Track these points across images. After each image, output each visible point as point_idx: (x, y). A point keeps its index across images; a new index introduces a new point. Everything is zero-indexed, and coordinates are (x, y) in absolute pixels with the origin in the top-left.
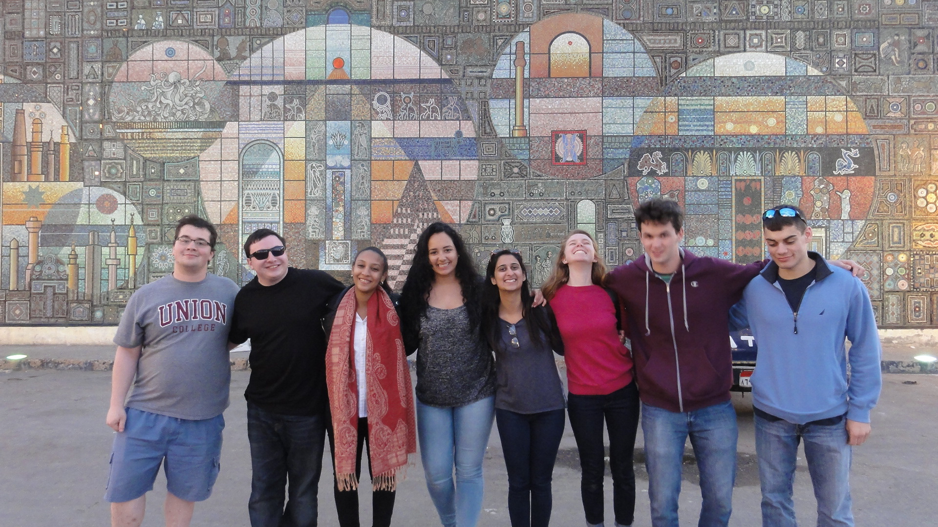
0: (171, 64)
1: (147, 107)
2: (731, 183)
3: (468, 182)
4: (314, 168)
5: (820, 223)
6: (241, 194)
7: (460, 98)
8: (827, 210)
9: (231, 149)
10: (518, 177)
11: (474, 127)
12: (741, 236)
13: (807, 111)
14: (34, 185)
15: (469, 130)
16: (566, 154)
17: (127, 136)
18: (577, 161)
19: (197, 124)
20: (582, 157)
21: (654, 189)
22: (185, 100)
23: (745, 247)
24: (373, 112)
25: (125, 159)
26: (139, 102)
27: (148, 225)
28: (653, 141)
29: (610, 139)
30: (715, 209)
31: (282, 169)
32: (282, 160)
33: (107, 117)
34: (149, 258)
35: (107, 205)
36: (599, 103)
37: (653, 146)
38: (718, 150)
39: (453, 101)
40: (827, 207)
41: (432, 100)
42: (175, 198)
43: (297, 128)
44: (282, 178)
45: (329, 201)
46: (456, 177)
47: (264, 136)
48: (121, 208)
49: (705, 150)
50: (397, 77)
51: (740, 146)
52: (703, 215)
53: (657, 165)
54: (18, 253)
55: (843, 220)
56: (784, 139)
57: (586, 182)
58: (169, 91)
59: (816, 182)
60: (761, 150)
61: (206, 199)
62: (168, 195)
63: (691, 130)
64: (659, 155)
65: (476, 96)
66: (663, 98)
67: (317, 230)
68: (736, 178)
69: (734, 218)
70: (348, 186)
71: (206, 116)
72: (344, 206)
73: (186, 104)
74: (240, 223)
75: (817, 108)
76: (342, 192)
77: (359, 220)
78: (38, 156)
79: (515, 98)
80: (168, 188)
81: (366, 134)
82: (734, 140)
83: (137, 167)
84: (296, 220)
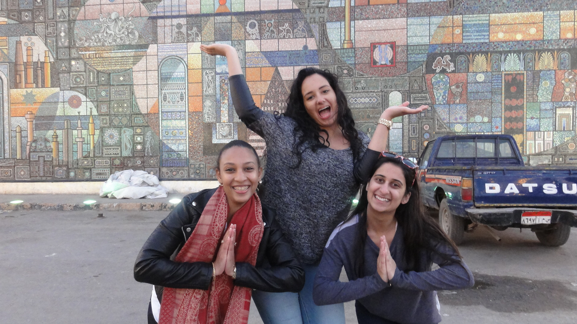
0: (112, 7)
1: (98, 36)
2: (502, 77)
4: (208, 74)
5: (569, 104)
6: (160, 93)
7: (306, 22)
8: (574, 94)
9: (153, 63)
10: (347, 76)
11: (316, 42)
12: (509, 114)
13: (560, 22)
14: (29, 90)
15: (312, 44)
16: (381, 59)
17: (86, 56)
18: (389, 64)
19: (130, 47)
20: (393, 61)
21: (444, 82)
22: (122, 31)
23: (511, 122)
24: (246, 34)
25: (85, 72)
26: (93, 33)
27: (102, 115)
28: (444, 48)
29: (412, 48)
30: (489, 95)
31: (186, 75)
32: (186, 69)
33: (73, 44)
34: (102, 137)
35: (75, 102)
36: (405, 22)
37: (444, 52)
38: (492, 53)
39: (301, 24)
40: (574, 92)
41: (287, 25)
42: (118, 96)
43: (195, 47)
44: (186, 81)
45: (218, 96)
47: (174, 53)
48: (83, 104)
49: (482, 53)
50: (262, 9)
51: (509, 49)
52: (480, 100)
53: (447, 65)
54: (21, 135)
56: (542, 43)
57: (395, 79)
58: (112, 25)
59: (566, 74)
60: (524, 51)
61: (137, 97)
62: (113, 95)
63: (472, 39)
64: (448, 57)
65: (317, 20)
66: (451, 16)
67: (211, 116)
68: (505, 72)
69: (503, 102)
71: (136, 41)
72: (228, 100)
73: (123, 33)
74: (160, 113)
75: (567, 18)
76: (226, 90)
78: (31, 72)
79: (344, 20)
80: (113, 90)
81: (242, 49)
82: (504, 45)
83: (93, 77)
84: (197, 110)
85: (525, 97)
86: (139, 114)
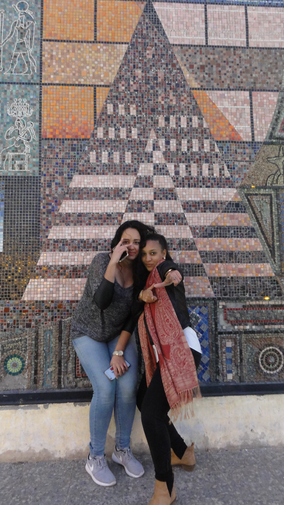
3: (265, 52)
46: (240, 41)
77: (11, 129)
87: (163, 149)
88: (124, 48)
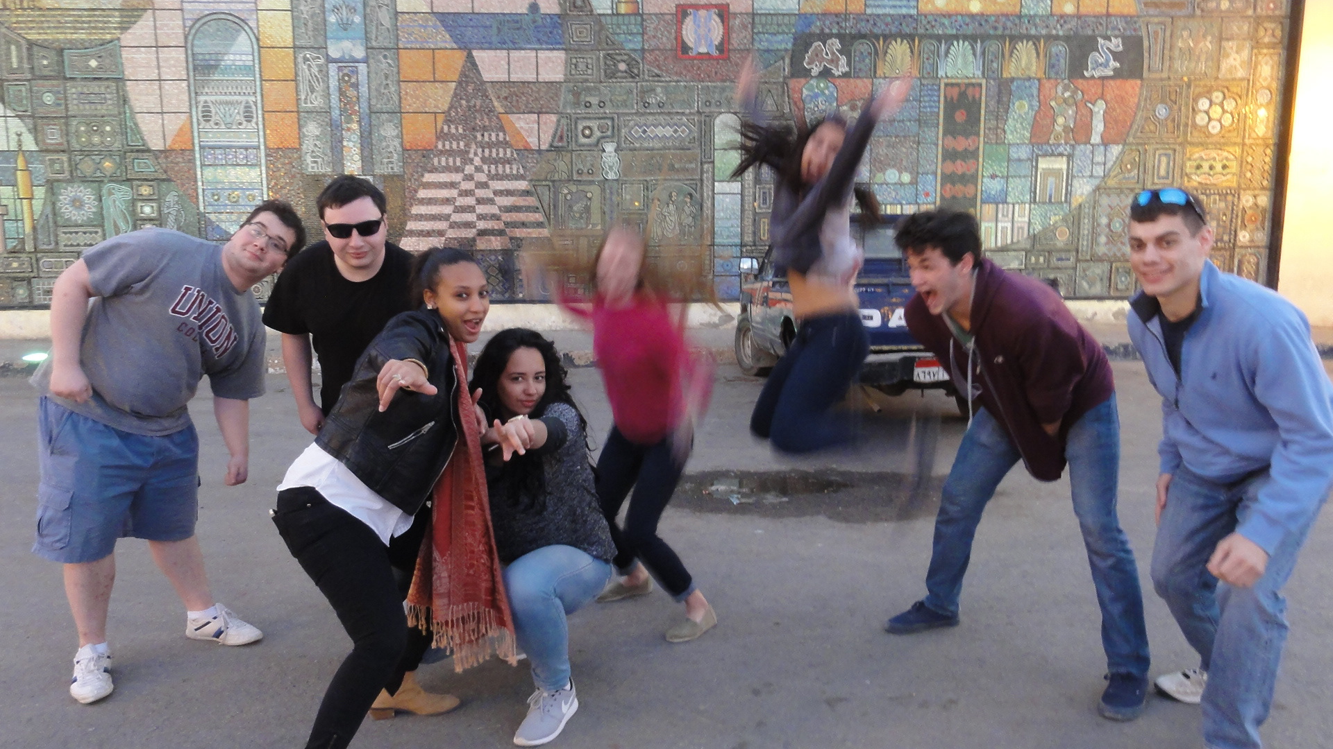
2: (939, 89)
3: (549, 85)
4: (308, 60)
5: (1061, 149)
6: (193, 102)
8: (1072, 130)
9: (172, 28)
10: (626, 78)
12: (950, 167)
15: (549, 2)
16: (699, 39)
18: (715, 53)
20: (722, 48)
21: (827, 97)
23: (953, 184)
27: (47, 151)
28: (827, 23)
29: (763, 19)
30: (913, 127)
31: (257, 61)
32: (256, 47)
34: (54, 204)
37: (827, 31)
38: (922, 37)
40: (1072, 126)
42: (87, 107)
44: (258, 76)
45: (335, 113)
46: (531, 77)
47: (223, 7)
49: (903, 36)
51: (954, 32)
52: (897, 137)
53: (832, 61)
55: (1093, 145)
56: (1017, 21)
57: (727, 87)
59: (1060, 88)
60: (985, 38)
61: (138, 110)
62: (75, 102)
63: (884, 7)
64: (836, 44)
67: (319, 160)
68: (946, 81)
69: (940, 142)
70: (364, 90)
72: (359, 122)
74: (197, 148)
76: (354, 99)
77: (384, 144)
80: (74, 90)
81: (387, 5)
82: (946, 22)
83: (18, 57)
84: (286, 144)
85: (982, 133)
86: (143, 151)
87: (480, 156)
88: (454, 85)
